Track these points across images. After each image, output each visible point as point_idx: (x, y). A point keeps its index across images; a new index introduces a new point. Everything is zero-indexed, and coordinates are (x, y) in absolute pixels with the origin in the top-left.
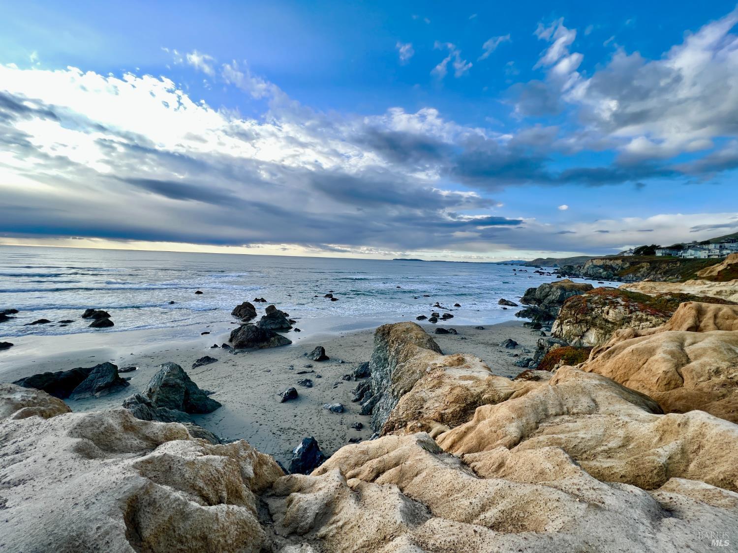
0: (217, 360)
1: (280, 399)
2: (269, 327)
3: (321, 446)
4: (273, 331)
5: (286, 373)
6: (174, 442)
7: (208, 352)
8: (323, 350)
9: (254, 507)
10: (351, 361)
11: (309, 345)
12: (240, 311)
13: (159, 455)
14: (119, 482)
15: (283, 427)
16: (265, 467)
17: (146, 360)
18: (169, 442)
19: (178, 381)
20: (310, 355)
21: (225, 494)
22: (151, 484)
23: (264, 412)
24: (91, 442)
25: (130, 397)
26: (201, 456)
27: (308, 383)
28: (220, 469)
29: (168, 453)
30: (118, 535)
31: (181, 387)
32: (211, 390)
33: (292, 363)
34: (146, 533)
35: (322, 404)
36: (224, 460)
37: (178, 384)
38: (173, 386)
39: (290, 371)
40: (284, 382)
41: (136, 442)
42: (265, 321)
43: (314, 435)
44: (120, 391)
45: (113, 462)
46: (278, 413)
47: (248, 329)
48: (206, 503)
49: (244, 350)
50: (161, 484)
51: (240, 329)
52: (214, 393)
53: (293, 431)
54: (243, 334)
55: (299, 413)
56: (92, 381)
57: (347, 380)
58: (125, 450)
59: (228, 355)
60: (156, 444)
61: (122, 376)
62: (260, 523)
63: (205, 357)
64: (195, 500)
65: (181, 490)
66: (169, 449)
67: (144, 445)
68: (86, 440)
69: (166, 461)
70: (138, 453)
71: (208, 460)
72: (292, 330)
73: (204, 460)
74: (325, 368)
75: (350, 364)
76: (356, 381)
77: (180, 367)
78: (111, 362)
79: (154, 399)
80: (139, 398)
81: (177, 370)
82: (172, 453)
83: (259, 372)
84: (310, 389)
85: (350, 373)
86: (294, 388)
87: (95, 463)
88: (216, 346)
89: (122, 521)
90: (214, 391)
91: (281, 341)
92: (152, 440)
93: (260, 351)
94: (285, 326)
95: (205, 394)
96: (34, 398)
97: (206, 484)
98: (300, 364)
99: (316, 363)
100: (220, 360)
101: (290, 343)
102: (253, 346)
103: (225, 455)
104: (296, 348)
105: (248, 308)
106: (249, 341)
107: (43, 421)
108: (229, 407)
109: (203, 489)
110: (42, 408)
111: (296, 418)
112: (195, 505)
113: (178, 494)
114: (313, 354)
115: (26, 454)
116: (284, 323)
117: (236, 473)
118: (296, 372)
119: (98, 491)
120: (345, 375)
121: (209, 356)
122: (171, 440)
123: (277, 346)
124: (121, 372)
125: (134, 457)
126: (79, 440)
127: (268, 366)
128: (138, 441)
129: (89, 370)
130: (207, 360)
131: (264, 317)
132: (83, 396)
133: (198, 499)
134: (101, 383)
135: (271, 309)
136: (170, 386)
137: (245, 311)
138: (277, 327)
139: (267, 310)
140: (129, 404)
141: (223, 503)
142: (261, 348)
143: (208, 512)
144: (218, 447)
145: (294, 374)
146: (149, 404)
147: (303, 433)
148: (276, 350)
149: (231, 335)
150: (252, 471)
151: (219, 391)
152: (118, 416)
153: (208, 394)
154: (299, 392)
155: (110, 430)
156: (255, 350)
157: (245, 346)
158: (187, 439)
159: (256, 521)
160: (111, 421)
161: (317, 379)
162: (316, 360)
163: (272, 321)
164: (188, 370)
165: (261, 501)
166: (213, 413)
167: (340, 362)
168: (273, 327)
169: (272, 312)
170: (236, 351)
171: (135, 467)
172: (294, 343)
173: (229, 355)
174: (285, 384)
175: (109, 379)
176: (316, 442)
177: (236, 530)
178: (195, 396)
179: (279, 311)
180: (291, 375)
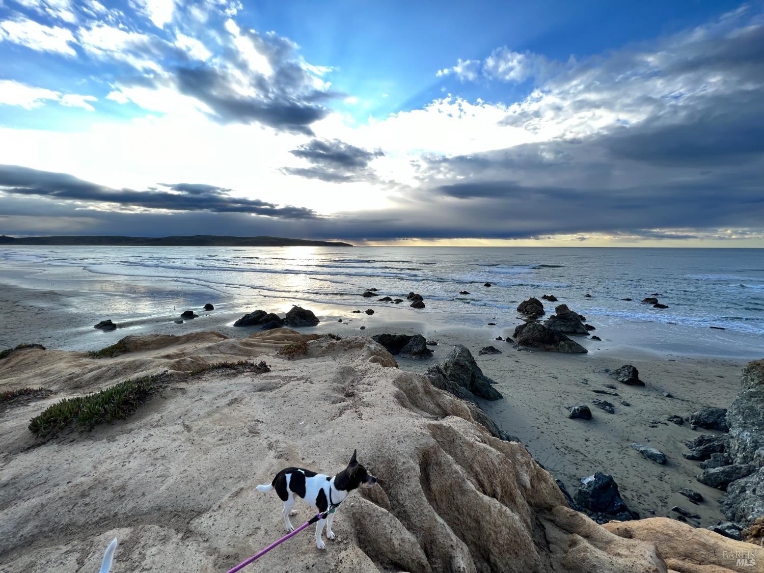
0: (501, 352)
1: (568, 413)
2: (558, 329)
3: (623, 493)
4: (563, 335)
5: (577, 385)
6: (458, 418)
7: (492, 342)
8: (635, 372)
9: (529, 520)
10: (686, 398)
11: (613, 361)
12: (526, 307)
13: (445, 425)
14: (418, 434)
15: (570, 446)
16: (543, 485)
17: (444, 339)
18: (455, 417)
19: (467, 363)
20: (613, 373)
21: (499, 490)
22: (438, 447)
23: (547, 420)
24: (404, 394)
25: (432, 366)
26: (479, 442)
27: (609, 408)
28: (496, 463)
29: (453, 426)
30: (415, 476)
31: (469, 369)
32: (494, 379)
33: (586, 376)
34: (434, 487)
35: (628, 440)
36: (500, 457)
37: (466, 365)
38: (462, 366)
39: (583, 385)
40: (574, 395)
41: (432, 406)
42: (554, 322)
43: (613, 475)
44: (427, 359)
45: (416, 416)
46: (565, 428)
47: (534, 327)
48: (480, 489)
49: (529, 348)
50: (445, 450)
51: (525, 325)
52: (496, 383)
53: (583, 457)
54: (528, 332)
55: (591, 439)
56: (411, 346)
57: (675, 422)
58: (424, 409)
59: (511, 350)
60: (445, 414)
61: (429, 347)
62: (535, 543)
63: (490, 347)
64: (471, 481)
65: (461, 464)
66: (452, 422)
67: (437, 410)
68: (402, 391)
69: (450, 433)
70: (433, 416)
71: (485, 449)
72: (589, 337)
73: (482, 448)
74: (638, 396)
75: (685, 403)
76: (695, 429)
77: (469, 351)
78: (422, 335)
79: (448, 373)
80: (438, 370)
81: (466, 352)
82: (456, 428)
83: (543, 376)
84: (610, 416)
85: (684, 415)
86: (587, 407)
87: (406, 411)
88: (500, 338)
89: (418, 466)
90: (497, 381)
91: (573, 348)
92: (443, 409)
93: (546, 353)
94: (579, 331)
95: (488, 382)
96: (380, 350)
97: (483, 471)
98: (599, 381)
99: (624, 386)
100: (503, 353)
101: (585, 352)
102: (539, 347)
103: (502, 451)
104: (592, 360)
105: (535, 305)
106: (534, 340)
107: (382, 368)
108: (510, 401)
109: (479, 474)
110: (383, 359)
111: (587, 443)
112: (471, 485)
113: (458, 468)
114: (618, 373)
115: (373, 387)
116: (578, 327)
117: (511, 475)
118: (591, 388)
119: (405, 434)
120: (673, 414)
121: (494, 347)
122: (457, 415)
123: (568, 352)
124: (428, 344)
125: (430, 418)
126: (398, 389)
127: (555, 371)
128: (433, 405)
129: (410, 338)
130: (491, 350)
131: (553, 317)
132: (405, 356)
133: (474, 480)
134: (415, 350)
135: (562, 309)
136: (460, 366)
137: (531, 308)
138: (569, 330)
139: (558, 309)
140: (432, 371)
141: (497, 499)
142: (548, 350)
143: (481, 499)
144: (495, 440)
145: (588, 390)
146: (444, 376)
147: (596, 464)
148: (567, 356)
149: (516, 330)
150: (528, 482)
151: (501, 383)
152: (421, 380)
153: (491, 383)
154: (593, 413)
155: (415, 388)
156: (541, 350)
157: (530, 344)
158: (469, 420)
159: (530, 538)
160: (417, 383)
161: (622, 407)
162: (622, 382)
163: (563, 323)
164: (475, 355)
165: (537, 519)
166: (495, 402)
167: (666, 394)
168: (563, 329)
169: (563, 313)
170: (520, 347)
171: (429, 426)
172: (590, 352)
173: (513, 350)
174: (576, 399)
175: (420, 348)
176: (616, 486)
177: (508, 534)
178: (480, 381)
179: (572, 312)
180: (583, 390)
